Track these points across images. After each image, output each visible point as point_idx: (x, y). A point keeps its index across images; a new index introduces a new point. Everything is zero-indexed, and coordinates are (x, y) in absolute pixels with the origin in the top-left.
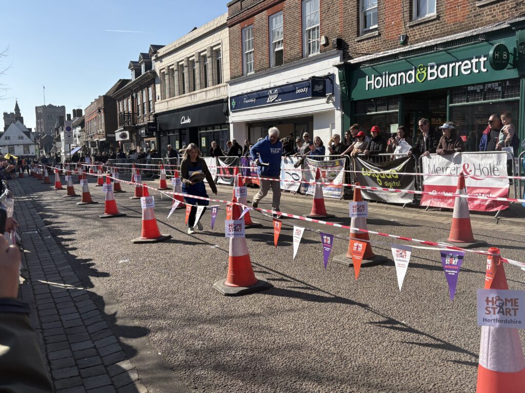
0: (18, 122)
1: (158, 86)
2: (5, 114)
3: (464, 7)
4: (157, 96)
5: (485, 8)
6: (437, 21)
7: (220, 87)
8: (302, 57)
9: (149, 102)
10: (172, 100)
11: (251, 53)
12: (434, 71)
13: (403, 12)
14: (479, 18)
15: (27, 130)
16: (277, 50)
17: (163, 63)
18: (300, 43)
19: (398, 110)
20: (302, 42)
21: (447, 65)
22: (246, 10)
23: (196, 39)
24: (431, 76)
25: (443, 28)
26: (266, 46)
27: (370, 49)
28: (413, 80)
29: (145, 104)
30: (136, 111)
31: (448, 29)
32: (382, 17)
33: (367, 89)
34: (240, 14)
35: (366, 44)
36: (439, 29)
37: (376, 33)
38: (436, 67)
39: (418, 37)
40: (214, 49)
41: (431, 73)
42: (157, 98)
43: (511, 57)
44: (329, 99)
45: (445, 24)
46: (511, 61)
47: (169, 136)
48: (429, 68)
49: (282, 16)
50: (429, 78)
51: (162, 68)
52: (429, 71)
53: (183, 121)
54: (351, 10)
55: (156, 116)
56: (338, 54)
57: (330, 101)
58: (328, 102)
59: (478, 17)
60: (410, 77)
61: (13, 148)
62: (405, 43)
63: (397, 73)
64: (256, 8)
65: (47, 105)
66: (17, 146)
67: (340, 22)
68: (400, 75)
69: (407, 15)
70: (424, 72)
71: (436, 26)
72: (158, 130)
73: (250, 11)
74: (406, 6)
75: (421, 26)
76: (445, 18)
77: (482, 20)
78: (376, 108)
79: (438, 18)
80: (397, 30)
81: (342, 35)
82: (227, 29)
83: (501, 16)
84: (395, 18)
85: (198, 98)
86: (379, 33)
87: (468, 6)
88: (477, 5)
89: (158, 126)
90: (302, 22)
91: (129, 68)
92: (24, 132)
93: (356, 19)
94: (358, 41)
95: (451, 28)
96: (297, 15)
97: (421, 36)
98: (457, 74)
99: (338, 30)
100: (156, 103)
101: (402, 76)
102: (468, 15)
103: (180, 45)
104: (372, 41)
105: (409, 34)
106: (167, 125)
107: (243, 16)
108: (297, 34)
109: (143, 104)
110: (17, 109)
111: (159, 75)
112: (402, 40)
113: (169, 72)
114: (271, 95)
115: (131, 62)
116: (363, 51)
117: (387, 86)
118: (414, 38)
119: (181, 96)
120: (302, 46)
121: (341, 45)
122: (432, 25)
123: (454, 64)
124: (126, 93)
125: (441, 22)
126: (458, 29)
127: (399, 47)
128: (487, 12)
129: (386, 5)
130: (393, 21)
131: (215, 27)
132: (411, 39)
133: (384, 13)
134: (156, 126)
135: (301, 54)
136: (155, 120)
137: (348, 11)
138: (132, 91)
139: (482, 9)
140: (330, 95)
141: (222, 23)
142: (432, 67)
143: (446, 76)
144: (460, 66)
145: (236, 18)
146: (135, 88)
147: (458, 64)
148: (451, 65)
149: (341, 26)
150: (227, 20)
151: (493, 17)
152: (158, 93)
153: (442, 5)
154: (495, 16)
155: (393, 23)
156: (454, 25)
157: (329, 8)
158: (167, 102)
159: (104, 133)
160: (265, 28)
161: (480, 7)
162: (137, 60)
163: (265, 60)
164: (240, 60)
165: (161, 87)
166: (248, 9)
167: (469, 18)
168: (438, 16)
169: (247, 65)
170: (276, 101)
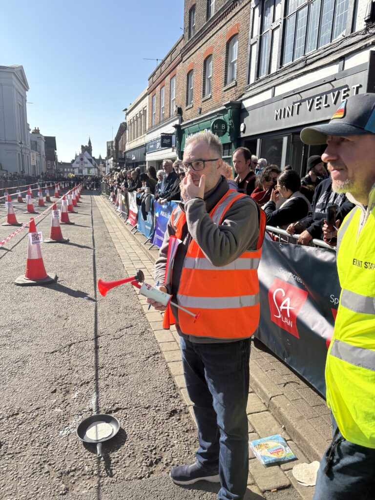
1: (127, 132)
2: (82, 147)
3: (220, 91)
4: (127, 139)
5: (226, 92)
6: (211, 100)
7: (145, 136)
9: (125, 142)
10: (131, 143)
11: (155, 114)
13: (201, 92)
14: (224, 98)
16: (163, 113)
18: (169, 109)
26: (159, 110)
29: (124, 145)
31: (214, 105)
35: (188, 112)
36: (211, 105)
37: (191, 105)
39: (205, 110)
40: (145, 109)
43: (228, 127)
44: (173, 149)
45: (213, 102)
46: (228, 130)
49: (164, 89)
51: (129, 120)
53: (133, 157)
54: (185, 88)
55: (125, 153)
56: (178, 118)
57: (175, 150)
58: (173, 151)
62: (200, 113)
67: (181, 96)
69: (202, 94)
71: (211, 103)
72: (125, 163)
73: (155, 83)
74: (202, 88)
75: (206, 102)
76: (213, 97)
77: (225, 101)
79: (211, 97)
80: (198, 104)
81: (181, 105)
82: (148, 96)
83: (231, 99)
84: (198, 95)
86: (193, 105)
88: (224, 90)
90: (170, 95)
93: (186, 95)
94: (187, 110)
96: (169, 89)
99: (180, 101)
100: (126, 144)
102: (221, 96)
104: (190, 111)
105: (202, 107)
107: (152, 87)
108: (169, 102)
110: (90, 143)
111: (128, 125)
112: (199, 111)
113: (131, 124)
114: (158, 143)
116: (187, 117)
119: (134, 140)
120: (170, 111)
121: (180, 112)
122: (209, 102)
126: (217, 106)
128: (226, 95)
129: (195, 86)
130: (197, 97)
131: (144, 95)
132: (202, 110)
133: (195, 92)
134: (125, 160)
135: (169, 116)
136: (125, 157)
140: (174, 146)
141: (147, 92)
145: (150, 89)
149: (181, 99)
150: (148, 89)
153: (213, 89)
154: (229, 98)
155: (197, 99)
156: (216, 102)
158: (129, 144)
160: (159, 97)
163: (159, 119)
164: (151, 118)
165: (128, 134)
167: (221, 98)
169: (154, 121)
170: (159, 148)
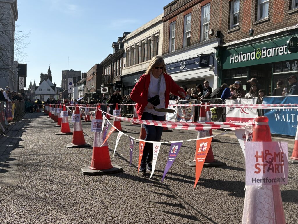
0: (48, 80)
1: (125, 59)
2: (42, 74)
3: (282, 14)
4: (124, 65)
5: (292, 15)
6: (269, 22)
8: (200, 41)
9: (120, 68)
10: (131, 67)
11: (174, 38)
12: (265, 52)
13: (252, 16)
14: (289, 21)
15: (54, 86)
16: (188, 37)
17: (128, 44)
18: (199, 33)
19: (246, 76)
20: (200, 33)
21: (271, 49)
22: (172, 12)
23: (146, 29)
24: (263, 56)
25: (271, 26)
26: (182, 35)
27: (235, 38)
28: (254, 58)
29: (118, 70)
30: (113, 74)
31: (274, 27)
32: (241, 18)
33: (231, 63)
34: (169, 14)
35: (233, 35)
36: (269, 26)
37: (238, 28)
38: (266, 50)
39: (258, 31)
40: (156, 35)
41: (263, 54)
42: (124, 66)
44: (211, 68)
45: (272, 24)
47: (128, 90)
48: (262, 51)
49: (191, 16)
50: (262, 57)
51: (127, 47)
52: (263, 52)
53: (136, 81)
54: (226, 14)
55: (122, 77)
56: (217, 40)
57: (212, 70)
58: (210, 70)
60: (253, 56)
61: (44, 97)
62: (252, 35)
63: (246, 53)
64: (178, 11)
65: (69, 70)
66: (46, 95)
67: (220, 21)
68: (248, 54)
69: (254, 17)
70: (260, 53)
71: (268, 25)
72: (123, 87)
73: (175, 12)
74: (253, 12)
75: (261, 25)
76: (272, 20)
77: (290, 22)
78: (236, 75)
79: (269, 20)
80: (248, 26)
81: (220, 29)
82: (163, 24)
84: (248, 19)
85: (145, 67)
86: (239, 28)
87: (284, 13)
88: (288, 13)
89: (123, 84)
90: (201, 20)
91: (112, 47)
92: (51, 86)
93: (228, 19)
94: (229, 33)
95: (275, 26)
96: (199, 16)
97: (260, 31)
98: (276, 55)
99: (219, 25)
100: (123, 69)
101: (249, 55)
102: (284, 19)
103: (138, 33)
104: (235, 33)
105: (255, 29)
106: (127, 83)
107: (171, 15)
108: (198, 27)
109: (117, 70)
110: (49, 71)
111: (125, 51)
112: (250, 33)
113: (131, 50)
114: (182, 65)
115: (113, 42)
116: (231, 39)
117: (241, 61)
118: (257, 32)
119: (136, 65)
120: (200, 35)
121: (220, 35)
122: (266, 24)
123: (275, 48)
124: (109, 63)
125: (271, 23)
126: (278, 27)
127: (249, 37)
128: (293, 18)
129: (243, 11)
130: (246, 21)
131: (156, 22)
132: (255, 32)
133: (243, 16)
134: (122, 84)
135: (199, 40)
136: (122, 80)
137: (224, 14)
138: (111, 61)
139: (291, 15)
140: (212, 66)
141: (160, 20)
142: (264, 50)
143: (271, 56)
144: (278, 49)
145: (167, 17)
146: (113, 59)
147: (277, 48)
148: (273, 49)
149: (220, 23)
150: (163, 18)
151: (296, 20)
152: (125, 63)
153: (271, 12)
155: (247, 22)
156: (277, 24)
157: (215, 12)
158: (129, 68)
159: (96, 88)
160: (182, 23)
161: (290, 14)
162: (116, 42)
163: (181, 43)
164: (168, 43)
165: (126, 59)
166: (173, 11)
167: (284, 20)
168: (269, 18)
169: (172, 46)
170: (184, 69)
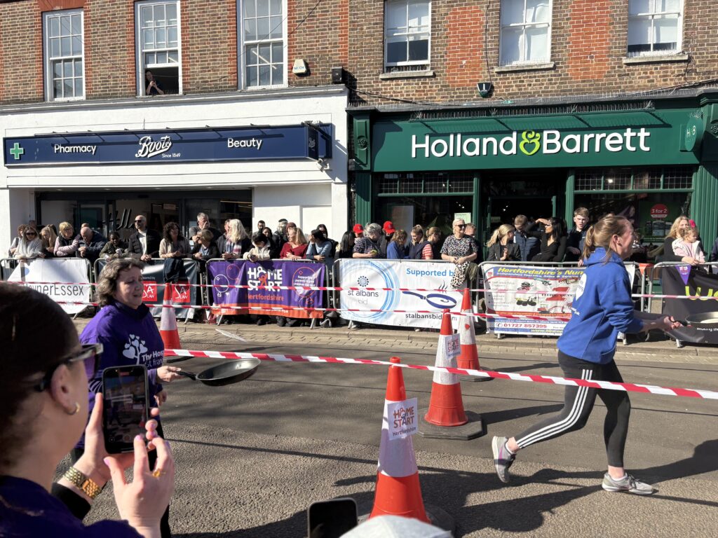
3: (601, 60)
5: (637, 68)
6: (553, 73)
8: (236, 87)
12: (555, 141)
13: (486, 49)
18: (231, 63)
20: (237, 62)
21: (579, 135)
24: (548, 148)
25: (563, 83)
27: (414, 95)
28: (513, 151)
31: (572, 86)
32: (441, 50)
33: (414, 155)
35: (403, 86)
36: (555, 83)
37: (426, 72)
38: (558, 136)
39: (514, 90)
41: (549, 144)
45: (566, 79)
48: (545, 138)
50: (545, 151)
52: (546, 141)
54: (368, 28)
59: (625, 78)
60: (508, 145)
62: (487, 95)
67: (340, 43)
68: (486, 140)
69: (493, 55)
70: (536, 141)
71: (550, 80)
74: (491, 42)
75: (520, 75)
76: (566, 70)
77: (630, 82)
79: (554, 68)
80: (472, 73)
81: (346, 64)
83: (662, 82)
84: (468, 55)
86: (433, 73)
87: (607, 60)
88: (624, 61)
90: (237, 28)
93: (380, 44)
94: (385, 80)
95: (578, 86)
97: (520, 89)
99: (336, 54)
102: (609, 72)
104: (417, 84)
105: (498, 83)
108: (224, 46)
112: (484, 90)
114: (150, 144)
116: (396, 96)
117: (458, 154)
118: (508, 90)
120: (237, 70)
121: (346, 81)
122: (543, 76)
123: (592, 135)
125: (560, 75)
126: (590, 89)
128: (640, 74)
129: (449, 33)
130: (463, 59)
133: (445, 45)
135: (233, 82)
137: (362, 29)
139: (632, 68)
142: (551, 136)
143: (579, 151)
144: (603, 140)
147: (599, 137)
148: (587, 137)
149: (344, 50)
151: (649, 81)
153: (562, 52)
154: (653, 81)
155: (464, 62)
156: (582, 82)
161: (628, 65)
167: (608, 76)
168: (554, 65)
170: (164, 156)
